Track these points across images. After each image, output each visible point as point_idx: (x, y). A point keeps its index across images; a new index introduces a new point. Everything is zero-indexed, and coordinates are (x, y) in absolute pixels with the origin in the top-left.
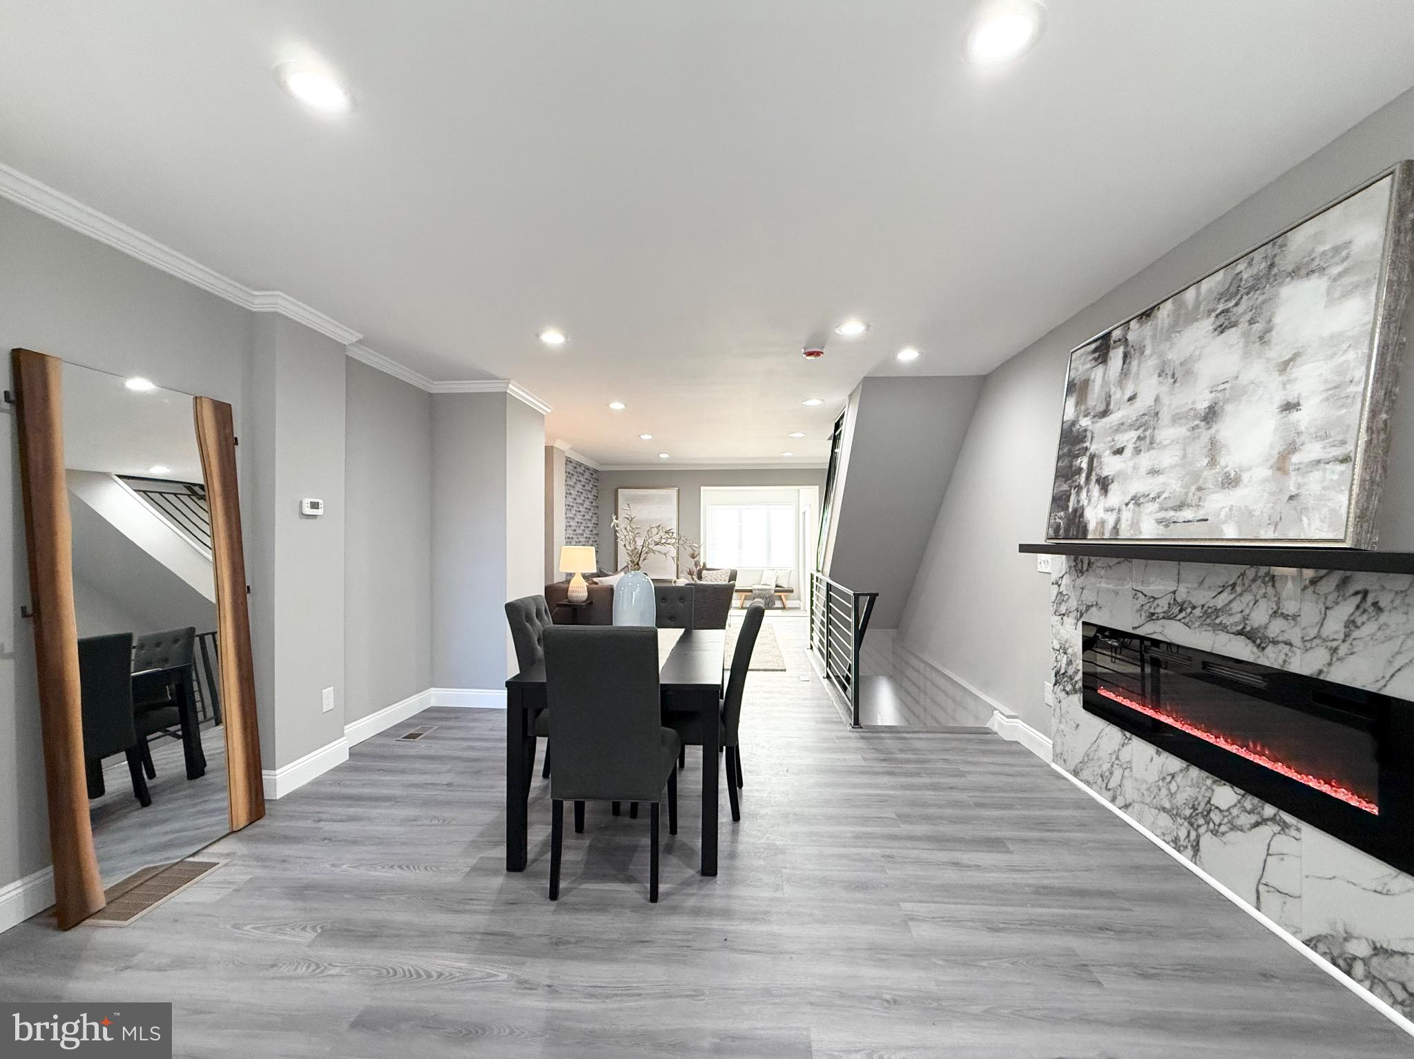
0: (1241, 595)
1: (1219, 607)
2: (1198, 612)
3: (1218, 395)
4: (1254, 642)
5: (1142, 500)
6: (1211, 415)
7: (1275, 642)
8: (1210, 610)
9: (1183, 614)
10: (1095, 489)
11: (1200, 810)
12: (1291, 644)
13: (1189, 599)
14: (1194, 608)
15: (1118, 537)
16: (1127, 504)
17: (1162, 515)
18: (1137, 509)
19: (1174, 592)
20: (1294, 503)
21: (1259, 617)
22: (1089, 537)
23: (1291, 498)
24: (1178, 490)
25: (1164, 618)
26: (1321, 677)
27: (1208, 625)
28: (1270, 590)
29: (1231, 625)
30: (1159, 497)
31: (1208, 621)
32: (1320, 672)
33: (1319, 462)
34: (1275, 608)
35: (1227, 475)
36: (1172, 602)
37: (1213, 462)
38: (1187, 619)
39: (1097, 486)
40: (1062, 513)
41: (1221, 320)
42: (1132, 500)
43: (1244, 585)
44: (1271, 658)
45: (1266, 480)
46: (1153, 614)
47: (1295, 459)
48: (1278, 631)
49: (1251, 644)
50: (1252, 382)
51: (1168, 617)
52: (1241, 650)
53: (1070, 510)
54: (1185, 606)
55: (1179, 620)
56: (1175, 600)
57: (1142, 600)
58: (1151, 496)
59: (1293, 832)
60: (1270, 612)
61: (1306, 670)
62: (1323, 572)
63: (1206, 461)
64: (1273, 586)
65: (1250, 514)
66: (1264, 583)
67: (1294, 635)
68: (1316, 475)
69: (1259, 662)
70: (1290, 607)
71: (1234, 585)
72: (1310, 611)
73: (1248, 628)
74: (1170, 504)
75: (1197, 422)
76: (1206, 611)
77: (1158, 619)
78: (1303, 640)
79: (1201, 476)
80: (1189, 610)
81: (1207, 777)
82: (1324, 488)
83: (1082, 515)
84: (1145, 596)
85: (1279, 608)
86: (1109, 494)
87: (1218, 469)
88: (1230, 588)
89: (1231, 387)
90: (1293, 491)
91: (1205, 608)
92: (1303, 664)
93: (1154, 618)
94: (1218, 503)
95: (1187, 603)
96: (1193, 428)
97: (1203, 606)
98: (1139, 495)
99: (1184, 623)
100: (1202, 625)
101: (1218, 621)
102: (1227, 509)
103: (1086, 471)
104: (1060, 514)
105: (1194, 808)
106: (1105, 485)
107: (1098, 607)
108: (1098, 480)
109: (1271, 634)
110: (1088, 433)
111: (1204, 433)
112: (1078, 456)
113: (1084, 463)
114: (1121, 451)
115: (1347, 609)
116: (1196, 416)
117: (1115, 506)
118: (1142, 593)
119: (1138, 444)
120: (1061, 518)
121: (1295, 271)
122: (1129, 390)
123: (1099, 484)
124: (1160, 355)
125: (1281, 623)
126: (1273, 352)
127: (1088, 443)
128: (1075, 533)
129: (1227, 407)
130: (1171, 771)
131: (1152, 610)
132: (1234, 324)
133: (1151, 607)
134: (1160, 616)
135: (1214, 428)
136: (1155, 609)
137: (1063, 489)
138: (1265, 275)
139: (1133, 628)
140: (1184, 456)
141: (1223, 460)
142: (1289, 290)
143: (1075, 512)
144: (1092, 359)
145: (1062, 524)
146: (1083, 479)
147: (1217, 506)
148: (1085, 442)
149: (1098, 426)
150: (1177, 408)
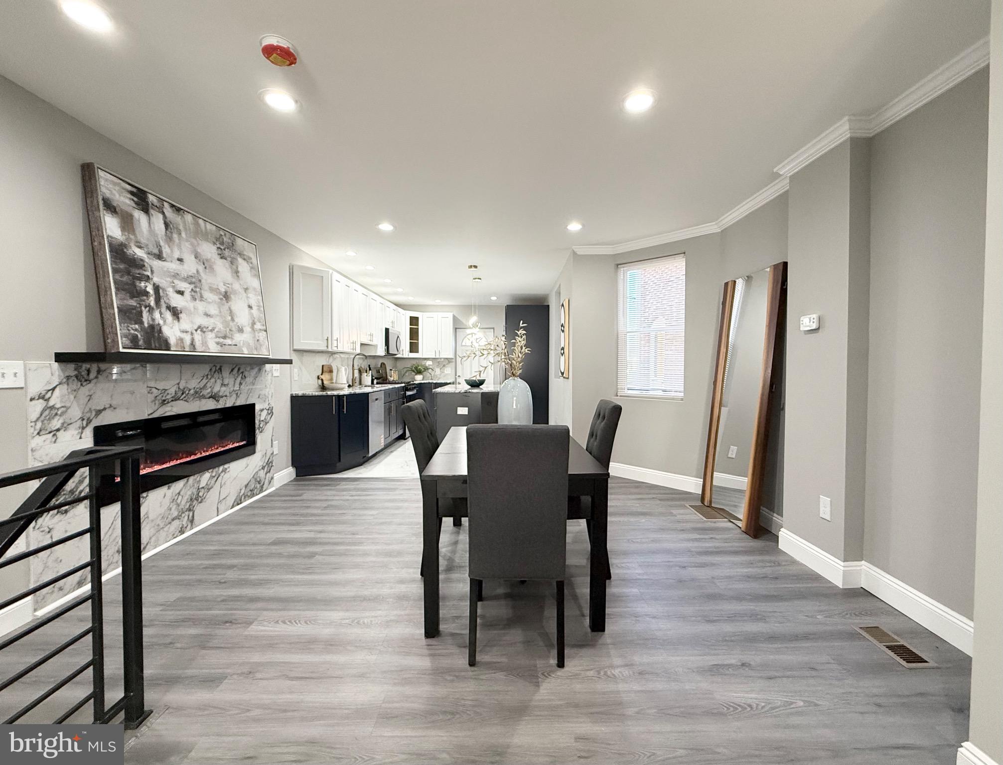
0: (210, 380)
1: (201, 387)
2: (192, 392)
3: (227, 288)
4: (216, 400)
5: (204, 330)
6: (226, 296)
7: (222, 397)
8: (197, 390)
9: (184, 395)
10: (168, 315)
11: (194, 497)
12: (227, 396)
13: (187, 386)
14: (190, 390)
15: (195, 351)
17: (218, 340)
18: (203, 335)
19: (178, 384)
20: (258, 343)
21: (217, 388)
24: (222, 328)
25: (172, 401)
26: (235, 405)
27: (197, 397)
28: (220, 376)
29: (207, 395)
30: (214, 330)
31: (197, 395)
32: (234, 403)
33: (261, 330)
34: (222, 382)
35: (239, 327)
36: (177, 390)
37: (233, 320)
38: (187, 398)
39: (168, 312)
40: (137, 326)
41: (220, 252)
42: (199, 328)
43: (211, 375)
44: (221, 405)
46: (164, 401)
47: (255, 327)
48: (223, 392)
49: (214, 401)
50: (237, 290)
51: (175, 399)
52: (210, 405)
53: (146, 325)
54: (185, 391)
55: (182, 400)
56: (179, 388)
57: (155, 393)
58: (210, 329)
59: (228, 470)
60: (221, 385)
61: (231, 405)
63: (230, 318)
64: (221, 374)
65: (249, 345)
66: (218, 373)
67: (227, 392)
68: (261, 334)
69: (218, 407)
70: (226, 382)
71: (207, 375)
72: (231, 382)
73: (213, 394)
74: (220, 335)
75: (221, 297)
77: (168, 403)
78: (230, 393)
79: (230, 325)
80: (187, 392)
82: (263, 339)
83: (160, 331)
84: (158, 390)
86: (181, 321)
87: (235, 323)
88: (206, 377)
89: (231, 288)
90: (258, 339)
92: (230, 403)
93: (166, 403)
95: (186, 389)
96: (221, 299)
97: (194, 388)
98: (202, 326)
99: (185, 401)
100: (194, 399)
101: (201, 394)
102: (242, 341)
103: (154, 296)
104: (133, 326)
105: (191, 500)
106: (176, 313)
107: (112, 408)
108: (169, 308)
109: (221, 394)
110: (146, 264)
111: (226, 303)
112: (140, 280)
113: (150, 289)
114: (181, 293)
115: (239, 379)
116: (220, 293)
117: (188, 330)
118: (156, 388)
119: (193, 293)
120: (136, 330)
121: (240, 254)
122: (177, 255)
123: (170, 310)
124: (192, 244)
125: (223, 389)
126: (241, 282)
127: (149, 273)
128: (157, 345)
129: (232, 296)
130: (178, 492)
131: (164, 398)
132: (226, 259)
133: (162, 396)
134: (170, 400)
135: (230, 303)
136: (166, 397)
137: (131, 304)
138: (231, 246)
139: (149, 415)
140: (220, 312)
141: (236, 320)
142: (240, 260)
143: (152, 327)
144: (130, 199)
145: (139, 336)
146: (152, 301)
147: (239, 339)
148: (145, 271)
149: (156, 263)
150: (210, 284)
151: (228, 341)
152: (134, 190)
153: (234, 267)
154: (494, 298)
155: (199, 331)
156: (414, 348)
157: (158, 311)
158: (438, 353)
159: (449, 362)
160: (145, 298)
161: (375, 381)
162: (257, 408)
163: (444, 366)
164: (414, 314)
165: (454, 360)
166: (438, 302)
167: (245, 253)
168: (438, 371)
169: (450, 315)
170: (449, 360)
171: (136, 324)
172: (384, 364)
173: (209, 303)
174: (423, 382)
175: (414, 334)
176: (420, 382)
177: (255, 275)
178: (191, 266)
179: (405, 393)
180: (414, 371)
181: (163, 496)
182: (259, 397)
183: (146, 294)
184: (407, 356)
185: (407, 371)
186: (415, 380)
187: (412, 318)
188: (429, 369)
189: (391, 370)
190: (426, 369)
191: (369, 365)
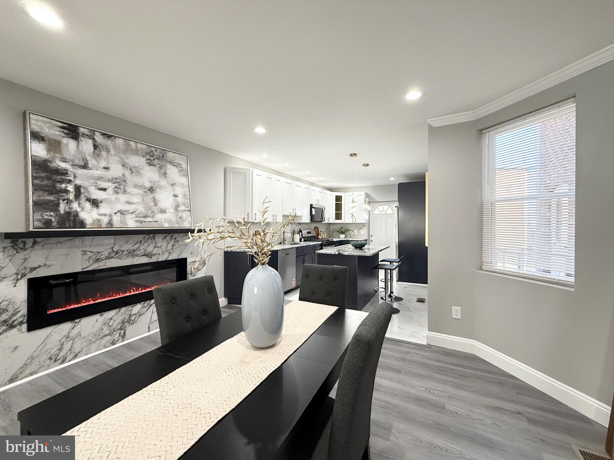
0: (143, 244)
1: (135, 249)
2: (125, 253)
3: (153, 185)
4: (148, 257)
5: (124, 213)
6: (151, 190)
7: (155, 255)
8: (131, 251)
9: (118, 255)
10: (88, 205)
11: (126, 321)
12: (159, 254)
13: (121, 249)
14: (123, 251)
15: (112, 227)
16: (115, 214)
17: (138, 219)
18: (122, 216)
19: (112, 248)
20: (181, 219)
21: (150, 249)
22: (87, 227)
23: (180, 217)
24: (143, 211)
25: (106, 259)
26: (167, 259)
28: (153, 241)
29: (140, 254)
30: (134, 212)
31: (130, 255)
32: (167, 258)
33: (184, 210)
34: (155, 245)
35: (161, 209)
36: (111, 252)
37: (156, 205)
38: (120, 257)
39: (88, 202)
40: (52, 213)
41: (149, 161)
42: (118, 212)
43: (144, 241)
44: (154, 259)
45: (173, 213)
47: (179, 208)
48: (156, 251)
49: (147, 258)
50: (164, 185)
51: (108, 258)
52: (144, 260)
54: (118, 252)
55: (116, 258)
56: (113, 250)
57: (89, 254)
58: (130, 212)
60: (154, 247)
61: (163, 260)
62: (167, 234)
63: (153, 204)
64: (154, 240)
65: (171, 221)
66: (151, 239)
67: (160, 251)
68: (184, 213)
69: (150, 262)
70: (159, 245)
71: (141, 241)
72: (164, 245)
73: (146, 253)
74: (141, 215)
75: (146, 190)
76: (129, 252)
77: (102, 260)
78: (162, 252)
79: (152, 208)
80: (121, 253)
81: (130, 307)
82: (186, 216)
83: (77, 215)
84: (93, 252)
85: (156, 245)
86: (100, 208)
87: (158, 207)
88: (139, 242)
89: (157, 184)
90: (181, 216)
91: (129, 250)
92: (162, 258)
93: (99, 260)
94: (159, 217)
95: (120, 251)
96: (145, 192)
97: (128, 250)
98: (122, 211)
99: (118, 258)
100: (127, 257)
101: (134, 254)
102: (164, 219)
103: (74, 193)
104: (48, 213)
105: (123, 322)
106: (95, 203)
107: (47, 266)
108: (88, 200)
109: (154, 253)
110: (69, 172)
111: (150, 195)
112: (61, 182)
113: (71, 188)
114: (104, 190)
115: (172, 242)
116: (145, 188)
117: (106, 214)
118: (90, 251)
119: (116, 189)
120: (51, 216)
121: (170, 162)
122: (103, 164)
123: (90, 202)
124: (121, 158)
125: (157, 249)
126: (168, 180)
127: (72, 178)
128: (72, 225)
129: (157, 189)
130: (110, 317)
131: (98, 258)
132: (154, 166)
133: (96, 256)
134: (103, 259)
135: (154, 194)
136: (99, 257)
137: (48, 199)
138: (162, 158)
139: (82, 269)
140: (144, 200)
141: (159, 205)
142: (169, 166)
143: (68, 214)
144: (60, 131)
145: (53, 220)
146: (71, 196)
147: (160, 218)
148: (68, 177)
149: (80, 172)
150: (135, 182)
151: (149, 219)
152: (66, 126)
153: (163, 171)
154: (392, 179)
155: (118, 214)
156: (338, 216)
157: (77, 202)
158: (354, 219)
159: (364, 226)
160: (64, 194)
161: (303, 240)
162: (189, 261)
163: (360, 228)
164: (339, 194)
165: (367, 224)
166: (355, 185)
167: (175, 161)
168: (356, 232)
169: (363, 193)
170: (363, 225)
171: (51, 212)
172: (317, 227)
173: (133, 195)
174: (345, 239)
175: (338, 207)
176: (343, 239)
177: (183, 176)
178: (117, 171)
180: (339, 232)
181: (96, 321)
182: (191, 254)
183: (66, 191)
184: (333, 222)
185: (334, 232)
186: (340, 238)
187: (336, 196)
188: (349, 230)
189: (321, 231)
190: (347, 230)
191: (300, 229)
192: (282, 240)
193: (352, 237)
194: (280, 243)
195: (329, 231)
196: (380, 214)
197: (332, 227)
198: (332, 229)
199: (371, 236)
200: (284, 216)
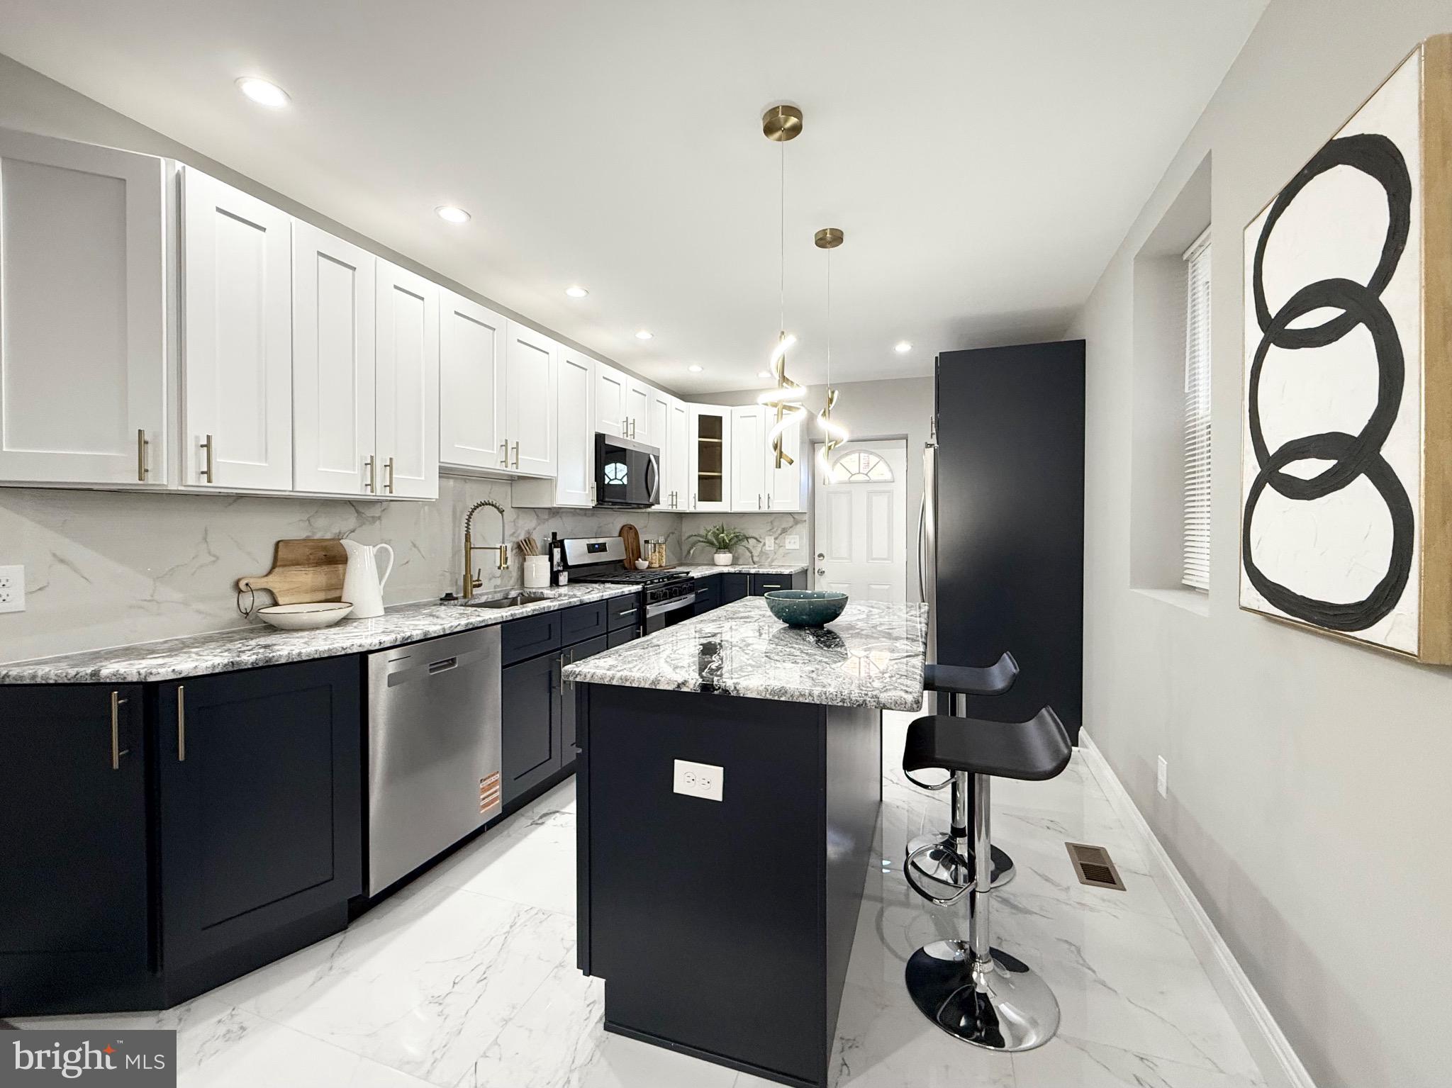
154: (903, 348)
156: (710, 487)
158: (764, 499)
159: (797, 522)
161: (563, 578)
163: (784, 531)
164: (710, 411)
165: (806, 517)
168: (769, 543)
170: (794, 519)
172: (631, 528)
174: (732, 570)
175: (710, 456)
176: (726, 570)
179: (645, 612)
180: (712, 544)
184: (692, 510)
185: (693, 545)
186: (715, 565)
187: (703, 419)
188: (747, 538)
189: (647, 542)
190: (741, 538)
191: (554, 535)
192: (461, 582)
193: (756, 559)
194: (449, 597)
195: (679, 543)
196: (850, 482)
197: (688, 529)
198: (687, 535)
199: (821, 555)
200: (446, 472)
